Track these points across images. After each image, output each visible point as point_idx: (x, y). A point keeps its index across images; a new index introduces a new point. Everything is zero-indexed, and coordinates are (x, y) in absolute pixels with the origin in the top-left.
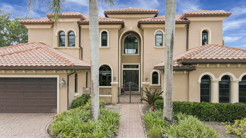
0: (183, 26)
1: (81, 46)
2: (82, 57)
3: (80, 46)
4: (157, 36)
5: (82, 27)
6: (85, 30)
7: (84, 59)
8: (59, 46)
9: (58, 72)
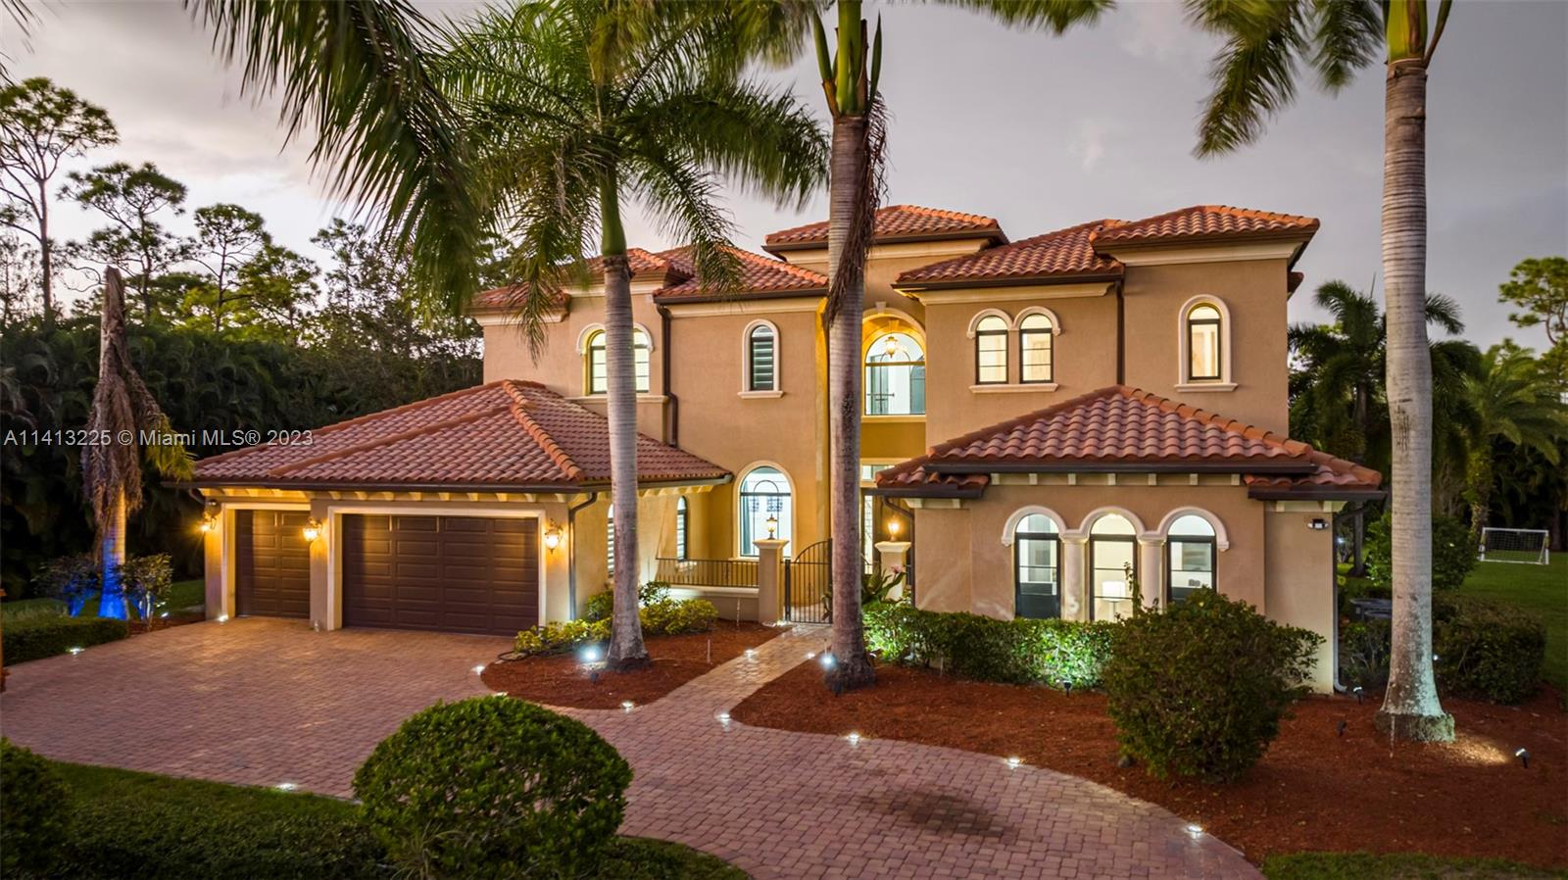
0: (1101, 290)
1: (674, 390)
2: (675, 436)
3: (667, 390)
4: (981, 337)
5: (676, 312)
6: (687, 323)
7: (685, 442)
8: (592, 392)
9: (542, 500)
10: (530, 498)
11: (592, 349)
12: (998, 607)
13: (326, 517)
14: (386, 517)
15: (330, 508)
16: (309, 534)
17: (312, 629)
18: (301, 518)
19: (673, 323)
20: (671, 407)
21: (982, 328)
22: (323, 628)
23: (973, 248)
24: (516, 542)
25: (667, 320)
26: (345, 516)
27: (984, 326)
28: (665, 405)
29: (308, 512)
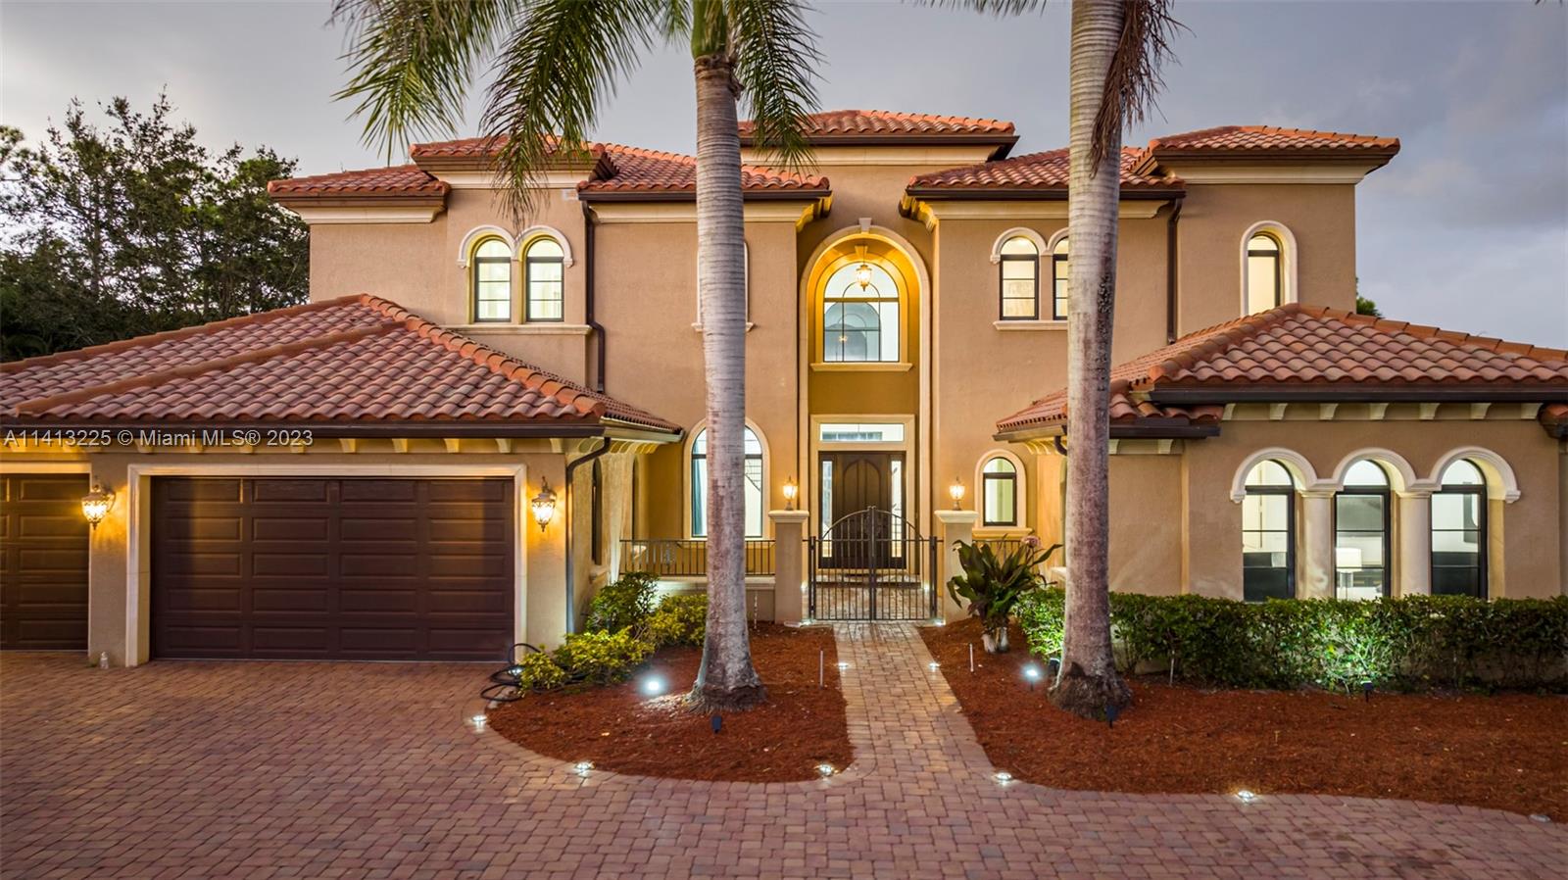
0: (1149, 210)
1: (599, 320)
2: (602, 380)
3: (589, 320)
4: (1005, 263)
5: (604, 215)
6: (617, 231)
7: (616, 387)
8: (477, 320)
9: (519, 450)
10: (503, 445)
11: (477, 261)
12: (1224, 586)
13: (122, 480)
14: (235, 481)
15: (130, 467)
16: (91, 510)
17: (96, 665)
18: (78, 485)
19: (598, 231)
20: (596, 341)
21: (1005, 251)
22: (116, 665)
23: (979, 157)
24: (471, 518)
25: (591, 225)
26: (156, 481)
27: (1009, 249)
28: (589, 337)
29: (85, 477)
